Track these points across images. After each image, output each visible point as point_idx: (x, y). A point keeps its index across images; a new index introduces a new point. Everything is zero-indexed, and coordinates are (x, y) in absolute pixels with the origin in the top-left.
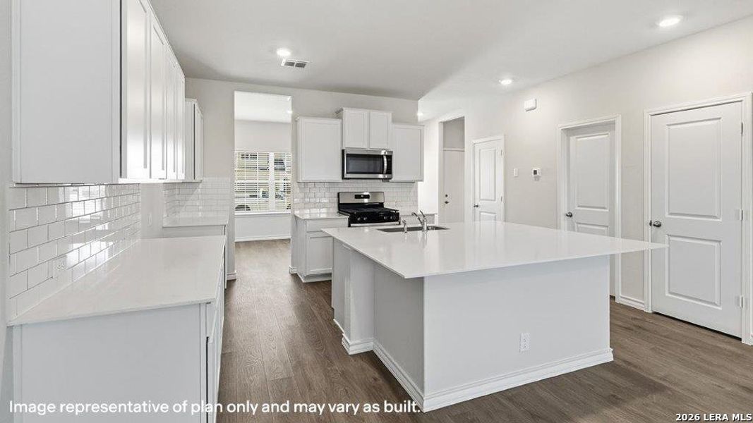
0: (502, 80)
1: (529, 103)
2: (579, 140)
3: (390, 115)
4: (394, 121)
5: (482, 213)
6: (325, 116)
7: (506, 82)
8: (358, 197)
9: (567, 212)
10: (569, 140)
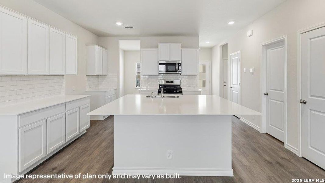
0: (229, 22)
1: (249, 33)
2: (271, 51)
3: (180, 45)
4: (182, 47)
5: (233, 91)
6: (151, 47)
7: (231, 23)
8: (168, 82)
9: (265, 93)
10: (266, 51)
